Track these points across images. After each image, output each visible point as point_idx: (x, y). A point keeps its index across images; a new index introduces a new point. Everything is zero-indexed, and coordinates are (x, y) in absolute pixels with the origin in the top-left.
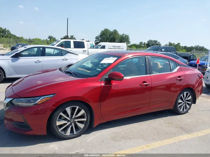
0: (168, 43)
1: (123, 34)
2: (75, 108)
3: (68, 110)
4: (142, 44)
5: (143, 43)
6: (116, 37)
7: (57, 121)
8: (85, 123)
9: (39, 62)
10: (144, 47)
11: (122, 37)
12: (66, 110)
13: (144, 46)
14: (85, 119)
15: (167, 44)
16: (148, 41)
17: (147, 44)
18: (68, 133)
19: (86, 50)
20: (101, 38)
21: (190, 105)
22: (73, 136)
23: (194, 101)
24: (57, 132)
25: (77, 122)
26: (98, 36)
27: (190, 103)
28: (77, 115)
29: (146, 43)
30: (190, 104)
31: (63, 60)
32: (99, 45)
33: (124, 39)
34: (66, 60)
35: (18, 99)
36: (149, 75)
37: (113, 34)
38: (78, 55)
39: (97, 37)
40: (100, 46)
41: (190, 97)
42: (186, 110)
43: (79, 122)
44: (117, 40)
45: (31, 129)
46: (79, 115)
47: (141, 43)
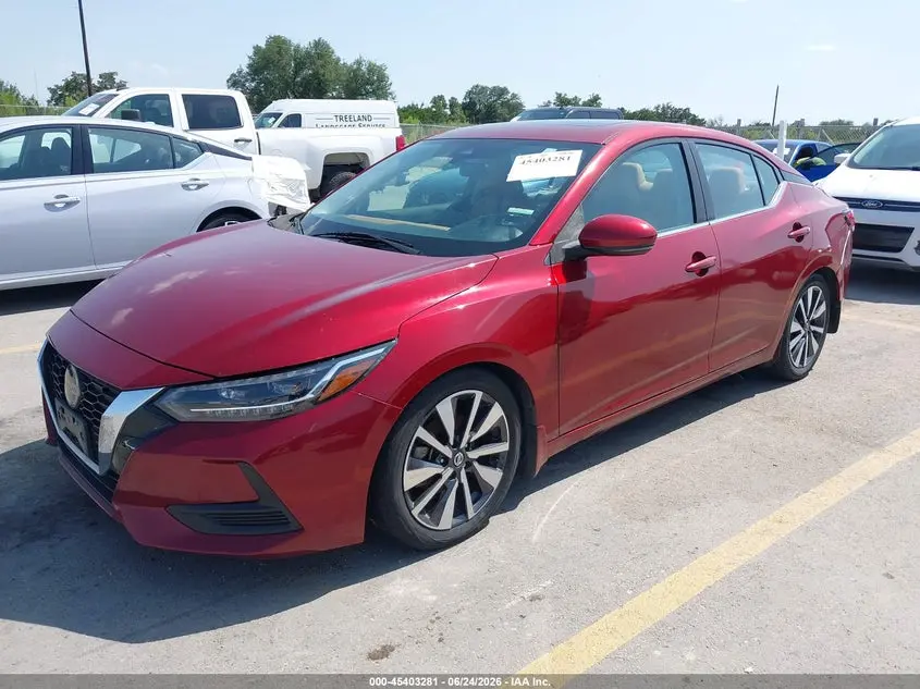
0: (553, 99)
1: (359, 63)
2: (471, 398)
3: (446, 410)
4: (445, 106)
5: (448, 102)
6: (330, 75)
7: (408, 470)
8: (503, 461)
9: (69, 204)
10: (453, 120)
11: (355, 75)
12: (437, 413)
13: (452, 113)
14: (503, 447)
15: (549, 102)
16: (470, 93)
17: (465, 107)
18: (447, 519)
19: (248, 138)
20: (253, 80)
21: (820, 338)
22: (466, 527)
23: (832, 322)
24: (406, 522)
25: (476, 464)
26: (240, 72)
27: (821, 330)
28: (476, 431)
29: (460, 101)
30: (820, 334)
31: (185, 187)
32: (270, 115)
33: (365, 83)
34: (200, 187)
35: (194, 388)
36: (707, 223)
37: (313, 63)
38: (250, 159)
39: (233, 75)
40: (277, 116)
41: (823, 308)
42: (811, 358)
43: (484, 461)
44: (335, 90)
45: (293, 527)
46: (486, 427)
47: (438, 100)
